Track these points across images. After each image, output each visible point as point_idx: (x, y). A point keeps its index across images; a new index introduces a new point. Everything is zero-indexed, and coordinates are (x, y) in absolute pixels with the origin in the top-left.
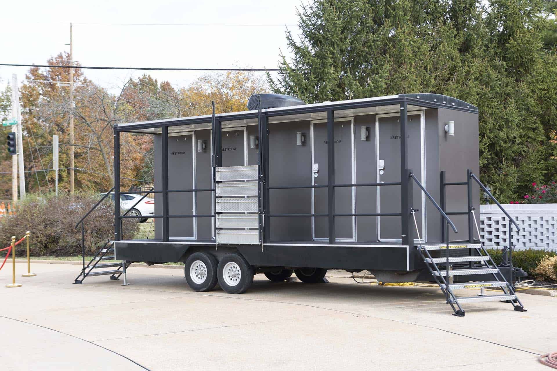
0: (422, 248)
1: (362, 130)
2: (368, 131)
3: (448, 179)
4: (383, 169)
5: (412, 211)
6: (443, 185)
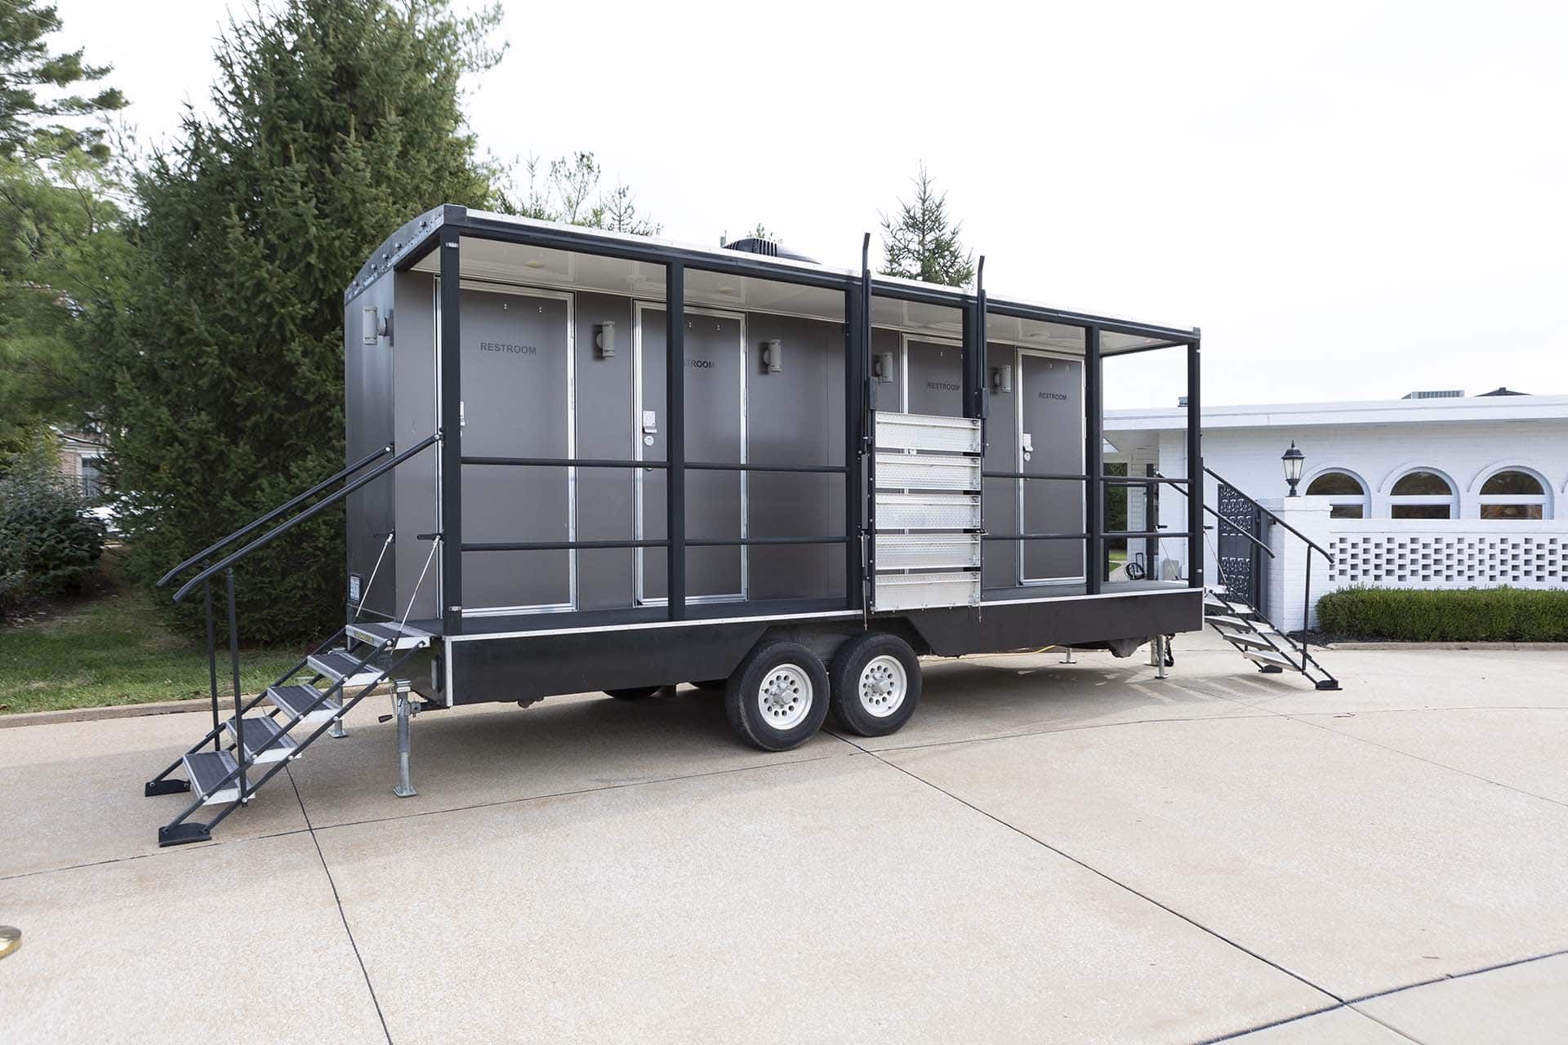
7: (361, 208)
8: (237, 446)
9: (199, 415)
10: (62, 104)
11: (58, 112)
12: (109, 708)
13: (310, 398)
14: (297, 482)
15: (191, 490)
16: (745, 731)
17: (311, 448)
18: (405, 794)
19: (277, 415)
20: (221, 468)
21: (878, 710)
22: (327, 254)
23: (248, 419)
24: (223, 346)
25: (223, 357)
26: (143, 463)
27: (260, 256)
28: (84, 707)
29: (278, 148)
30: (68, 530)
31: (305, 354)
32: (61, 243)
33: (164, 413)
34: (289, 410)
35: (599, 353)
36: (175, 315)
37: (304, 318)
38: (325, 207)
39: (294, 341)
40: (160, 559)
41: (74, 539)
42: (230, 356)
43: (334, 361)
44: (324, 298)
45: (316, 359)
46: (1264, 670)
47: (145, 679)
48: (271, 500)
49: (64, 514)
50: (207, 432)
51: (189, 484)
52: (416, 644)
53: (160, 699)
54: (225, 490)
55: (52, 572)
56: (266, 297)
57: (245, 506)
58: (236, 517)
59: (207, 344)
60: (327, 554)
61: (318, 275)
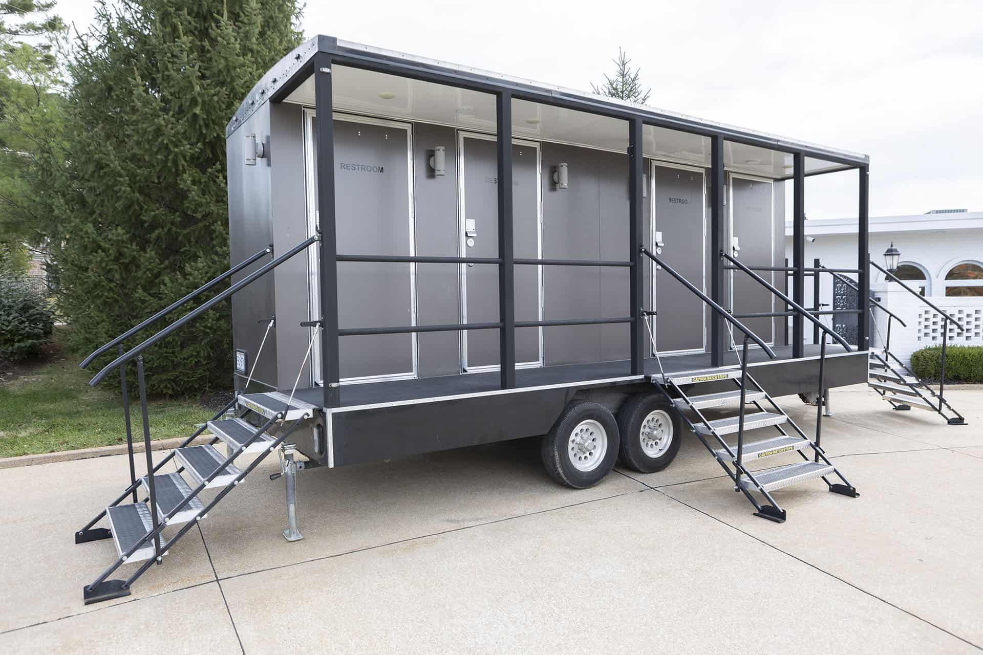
7: (233, 73)
8: (145, 252)
9: (116, 229)
10: (22, 28)
11: (20, 33)
12: (52, 454)
13: (199, 216)
14: (191, 278)
15: (112, 285)
16: (559, 474)
17: (201, 253)
18: (293, 539)
19: (174, 229)
20: (134, 269)
21: (653, 452)
22: (208, 107)
23: (153, 232)
24: (133, 176)
25: (133, 186)
26: (76, 266)
27: (158, 108)
28: (34, 453)
29: (169, 29)
30: (27, 315)
31: (194, 182)
32: (17, 111)
33: (90, 228)
34: (183, 225)
35: (431, 172)
36: (96, 154)
37: (192, 156)
38: (205, 71)
39: (186, 173)
40: (91, 336)
41: (32, 321)
42: (138, 185)
43: (215, 188)
44: (207, 141)
45: (202, 186)
46: (897, 408)
47: (81, 428)
48: (172, 292)
49: (24, 303)
50: (123, 242)
51: (111, 281)
52: (301, 416)
53: (93, 445)
54: (138, 284)
55: (17, 345)
56: (163, 140)
57: (152, 296)
58: (146, 304)
59: (121, 176)
60: (215, 332)
61: (202, 123)
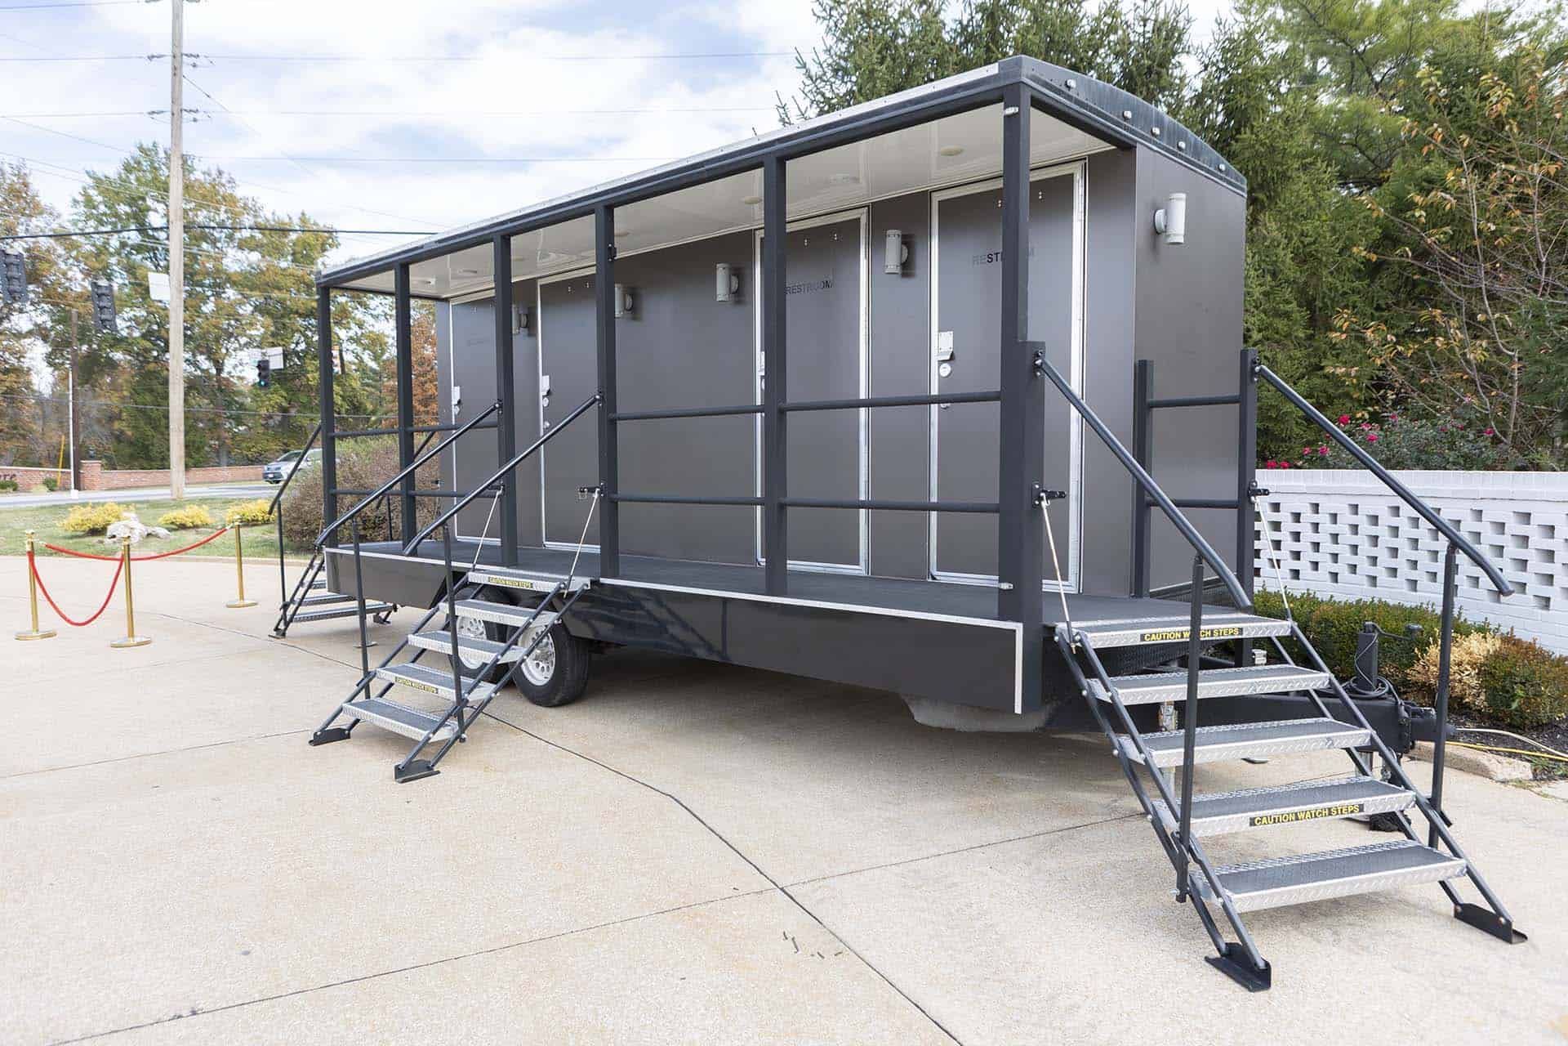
0: (1075, 642)
1: (888, 239)
2: (909, 248)
3: (1161, 389)
4: (948, 357)
5: (1040, 499)
6: (1143, 406)
